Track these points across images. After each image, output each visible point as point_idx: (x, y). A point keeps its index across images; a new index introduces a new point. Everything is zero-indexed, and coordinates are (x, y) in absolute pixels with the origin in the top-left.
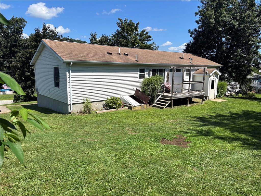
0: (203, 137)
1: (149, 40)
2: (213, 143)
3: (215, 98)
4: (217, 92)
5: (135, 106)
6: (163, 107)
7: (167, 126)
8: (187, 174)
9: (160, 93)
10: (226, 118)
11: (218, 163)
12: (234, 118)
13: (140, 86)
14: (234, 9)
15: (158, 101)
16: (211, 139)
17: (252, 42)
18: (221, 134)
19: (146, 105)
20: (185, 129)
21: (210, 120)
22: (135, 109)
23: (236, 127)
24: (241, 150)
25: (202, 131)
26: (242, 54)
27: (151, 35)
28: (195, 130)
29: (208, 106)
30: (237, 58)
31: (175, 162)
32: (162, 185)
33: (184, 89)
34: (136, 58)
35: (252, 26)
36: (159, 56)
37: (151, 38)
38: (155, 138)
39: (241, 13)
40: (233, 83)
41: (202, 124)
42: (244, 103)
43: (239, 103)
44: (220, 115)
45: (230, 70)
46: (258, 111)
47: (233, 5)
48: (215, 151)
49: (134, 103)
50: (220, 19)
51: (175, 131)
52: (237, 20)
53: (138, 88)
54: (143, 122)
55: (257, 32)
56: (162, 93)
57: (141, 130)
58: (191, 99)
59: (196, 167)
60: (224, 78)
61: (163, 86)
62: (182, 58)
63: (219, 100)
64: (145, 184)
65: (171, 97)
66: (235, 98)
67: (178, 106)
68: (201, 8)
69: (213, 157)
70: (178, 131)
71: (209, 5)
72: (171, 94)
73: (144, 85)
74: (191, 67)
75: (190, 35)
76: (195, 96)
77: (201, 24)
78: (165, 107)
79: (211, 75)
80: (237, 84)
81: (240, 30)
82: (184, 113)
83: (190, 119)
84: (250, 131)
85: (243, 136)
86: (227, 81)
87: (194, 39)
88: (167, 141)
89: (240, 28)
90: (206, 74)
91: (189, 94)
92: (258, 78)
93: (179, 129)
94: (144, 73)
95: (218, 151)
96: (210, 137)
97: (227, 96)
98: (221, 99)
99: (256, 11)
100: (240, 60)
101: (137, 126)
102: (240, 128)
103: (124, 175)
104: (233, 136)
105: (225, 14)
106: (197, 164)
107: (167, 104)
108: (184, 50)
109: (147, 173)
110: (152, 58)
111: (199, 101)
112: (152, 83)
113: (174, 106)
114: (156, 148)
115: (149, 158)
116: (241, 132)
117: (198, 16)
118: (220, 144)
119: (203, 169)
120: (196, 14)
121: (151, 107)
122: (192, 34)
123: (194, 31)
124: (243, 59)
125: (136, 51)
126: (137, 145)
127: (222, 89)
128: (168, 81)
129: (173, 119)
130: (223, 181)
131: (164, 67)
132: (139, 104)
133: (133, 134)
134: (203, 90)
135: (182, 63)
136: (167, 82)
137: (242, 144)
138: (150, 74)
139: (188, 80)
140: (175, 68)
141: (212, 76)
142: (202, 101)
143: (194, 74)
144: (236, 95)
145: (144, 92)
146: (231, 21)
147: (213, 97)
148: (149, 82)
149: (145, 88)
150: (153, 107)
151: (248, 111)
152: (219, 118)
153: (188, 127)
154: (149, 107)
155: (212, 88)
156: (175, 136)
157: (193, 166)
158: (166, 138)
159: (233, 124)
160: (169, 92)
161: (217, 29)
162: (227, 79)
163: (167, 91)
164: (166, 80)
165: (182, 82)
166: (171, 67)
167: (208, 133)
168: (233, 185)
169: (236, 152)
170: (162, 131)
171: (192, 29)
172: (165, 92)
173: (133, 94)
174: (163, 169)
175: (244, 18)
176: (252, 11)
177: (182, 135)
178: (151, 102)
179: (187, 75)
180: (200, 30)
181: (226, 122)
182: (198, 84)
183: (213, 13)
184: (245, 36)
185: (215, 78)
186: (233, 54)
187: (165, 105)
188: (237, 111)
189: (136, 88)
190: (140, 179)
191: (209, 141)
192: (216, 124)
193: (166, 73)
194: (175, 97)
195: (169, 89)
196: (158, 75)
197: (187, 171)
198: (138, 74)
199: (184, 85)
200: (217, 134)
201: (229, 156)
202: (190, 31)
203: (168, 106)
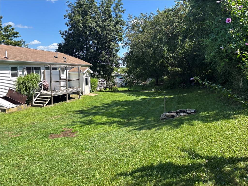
0: (87, 126)
1: (16, 37)
2: (96, 129)
3: (90, 92)
4: (91, 87)
5: (10, 108)
6: (43, 105)
7: (52, 123)
8: (82, 157)
9: (38, 92)
10: (101, 108)
11: (104, 142)
12: (106, 107)
13: (13, 85)
14: (97, 17)
15: (36, 100)
16: (94, 126)
17: (112, 46)
18: (100, 121)
19: (23, 105)
20: (69, 122)
21: (89, 112)
22: (9, 112)
23: (110, 114)
24: (117, 130)
25: (85, 121)
26: (106, 56)
27: (18, 32)
28: (79, 122)
29: (85, 100)
30: (103, 59)
31: (69, 150)
32: (65, 170)
33: (62, 87)
34: (6, 55)
35: (111, 34)
36: (32, 54)
37: (18, 35)
38: (42, 135)
39: (103, 22)
40: (101, 80)
41: (84, 115)
42: (111, 95)
43: (108, 96)
44: (95, 107)
45: (98, 68)
46: (122, 100)
47: (96, 14)
48: (99, 134)
49: (7, 104)
50: (87, 24)
51: (61, 126)
52: (100, 27)
53: (10, 88)
54: (24, 123)
55: (115, 38)
56: (40, 91)
57: (24, 130)
58: (69, 96)
59: (88, 150)
60: (94, 75)
61: (40, 84)
62: (56, 57)
63: (93, 95)
64: (47, 175)
65: (51, 95)
66: (104, 91)
67: (58, 103)
68: (69, 12)
69: (99, 139)
70: (63, 125)
71: (76, 10)
72: (50, 92)
73: (19, 84)
74: (67, 66)
75: (61, 35)
76: (73, 92)
77: (71, 27)
78: (45, 105)
79: (84, 73)
80: (104, 80)
81: (103, 36)
82: (65, 108)
83: (71, 113)
84: (119, 115)
85: (116, 119)
86: (97, 78)
87: (65, 40)
88: (56, 135)
89: (103, 34)
90: (81, 72)
91: (67, 90)
92: (118, 75)
93: (64, 123)
94: (17, 71)
95: (101, 133)
96: (93, 125)
97: (98, 91)
98: (94, 93)
99: (113, 22)
100: (105, 60)
101: (18, 128)
102: (112, 114)
103: (20, 175)
104: (109, 121)
105: (90, 21)
106: (88, 147)
107: (47, 102)
108: (56, 49)
109: (45, 166)
110: (25, 55)
111: (76, 97)
112: (29, 82)
113: (53, 103)
114: (47, 144)
115: (43, 153)
116: (114, 117)
117: (67, 19)
118: (101, 128)
119: (94, 150)
120: (65, 17)
121: (29, 107)
122: (63, 35)
123: (65, 32)
124: (107, 60)
125: (3, 47)
126: (24, 145)
127: (94, 85)
128: (44, 79)
129: (56, 115)
130: (111, 153)
131: (39, 66)
132: (14, 105)
133: (15, 136)
134: (79, 86)
135: (57, 62)
136: (44, 81)
137: (117, 125)
138: (25, 72)
139: (65, 78)
140: (52, 66)
141: (86, 74)
142: (79, 97)
143: (69, 73)
144: (105, 90)
145: (20, 91)
146: (95, 28)
147: (88, 92)
148: (25, 81)
149: (20, 87)
150: (32, 107)
151: (116, 101)
152: (96, 109)
153: (72, 120)
154: (27, 107)
155: (87, 84)
156: (62, 130)
157: (85, 149)
158: (53, 133)
159: (107, 112)
160: (47, 90)
161: (85, 33)
162: (97, 76)
163: (45, 89)
164: (43, 79)
165: (60, 80)
166: (48, 65)
167: (90, 122)
168: (119, 153)
169: (114, 131)
170: (48, 127)
171: (63, 31)
172: (43, 91)
173: (5, 95)
174: (59, 159)
175: (105, 26)
176: (111, 21)
177: (69, 127)
178: (29, 102)
179: (63, 73)
180: (71, 32)
181: (101, 111)
182: (75, 81)
183: (81, 18)
184: (107, 41)
185: (88, 75)
186: (99, 55)
187: (45, 103)
188: (108, 102)
189: (8, 89)
190: (40, 174)
191: (92, 128)
192: (95, 114)
193: (42, 71)
194: (55, 95)
195: (47, 87)
196: (34, 73)
197: (82, 154)
198: (10, 72)
199: (61, 82)
200: (97, 121)
201: (111, 135)
202: (60, 32)
203: (48, 104)
